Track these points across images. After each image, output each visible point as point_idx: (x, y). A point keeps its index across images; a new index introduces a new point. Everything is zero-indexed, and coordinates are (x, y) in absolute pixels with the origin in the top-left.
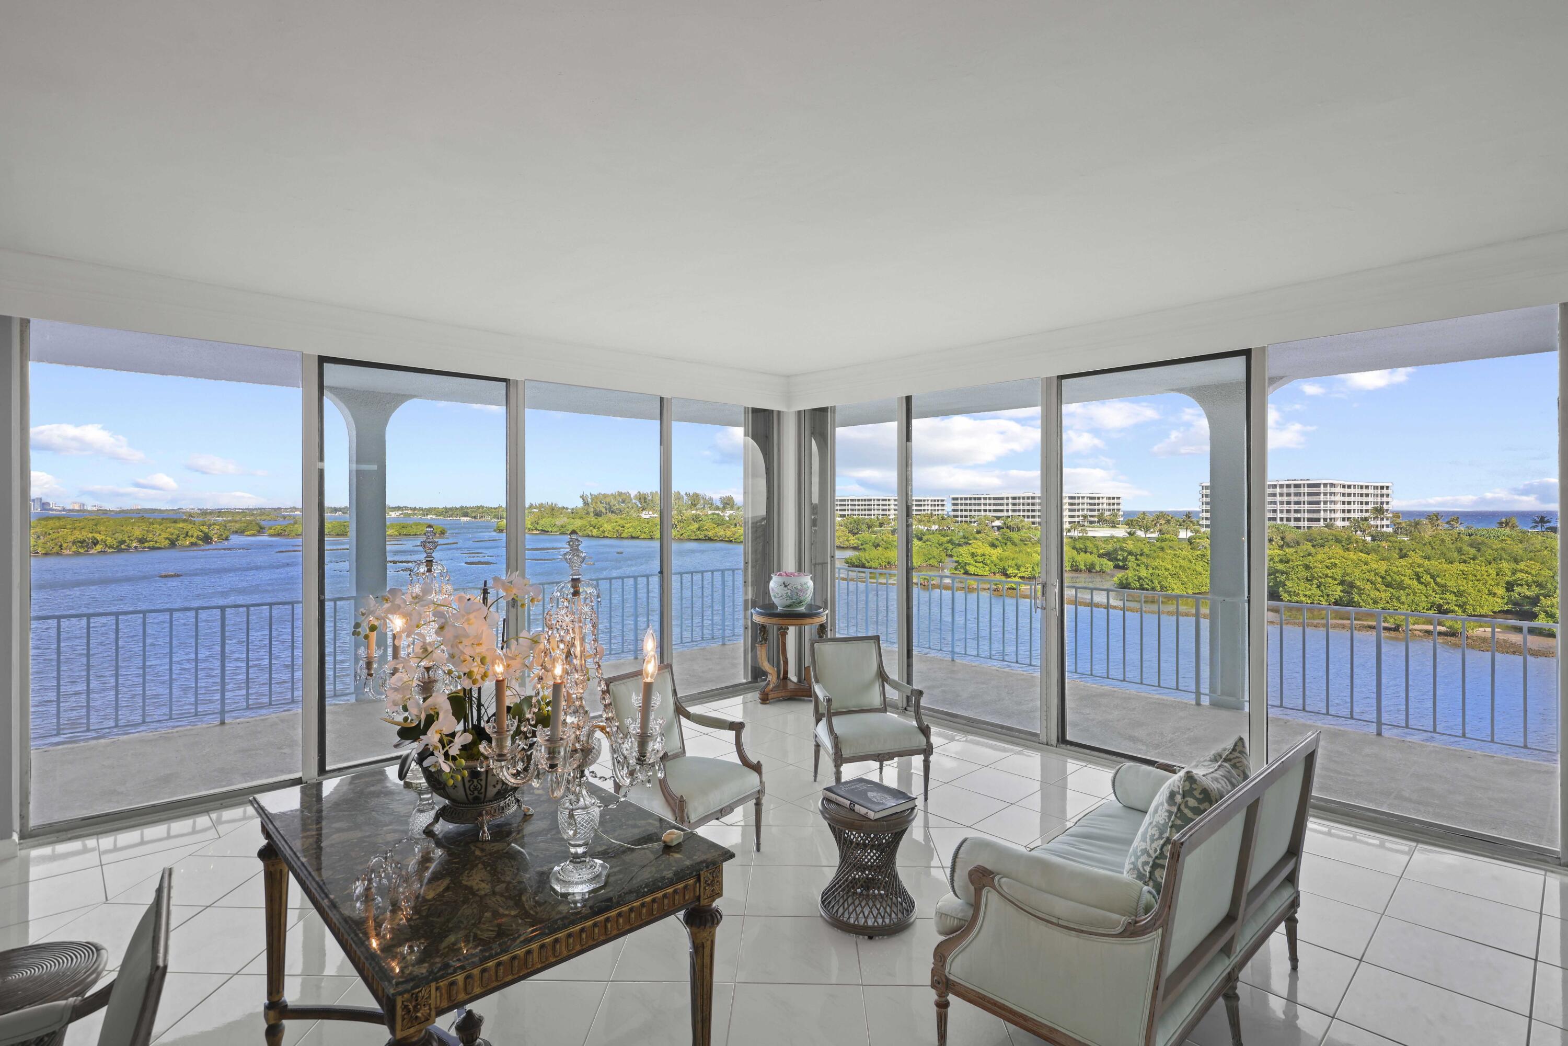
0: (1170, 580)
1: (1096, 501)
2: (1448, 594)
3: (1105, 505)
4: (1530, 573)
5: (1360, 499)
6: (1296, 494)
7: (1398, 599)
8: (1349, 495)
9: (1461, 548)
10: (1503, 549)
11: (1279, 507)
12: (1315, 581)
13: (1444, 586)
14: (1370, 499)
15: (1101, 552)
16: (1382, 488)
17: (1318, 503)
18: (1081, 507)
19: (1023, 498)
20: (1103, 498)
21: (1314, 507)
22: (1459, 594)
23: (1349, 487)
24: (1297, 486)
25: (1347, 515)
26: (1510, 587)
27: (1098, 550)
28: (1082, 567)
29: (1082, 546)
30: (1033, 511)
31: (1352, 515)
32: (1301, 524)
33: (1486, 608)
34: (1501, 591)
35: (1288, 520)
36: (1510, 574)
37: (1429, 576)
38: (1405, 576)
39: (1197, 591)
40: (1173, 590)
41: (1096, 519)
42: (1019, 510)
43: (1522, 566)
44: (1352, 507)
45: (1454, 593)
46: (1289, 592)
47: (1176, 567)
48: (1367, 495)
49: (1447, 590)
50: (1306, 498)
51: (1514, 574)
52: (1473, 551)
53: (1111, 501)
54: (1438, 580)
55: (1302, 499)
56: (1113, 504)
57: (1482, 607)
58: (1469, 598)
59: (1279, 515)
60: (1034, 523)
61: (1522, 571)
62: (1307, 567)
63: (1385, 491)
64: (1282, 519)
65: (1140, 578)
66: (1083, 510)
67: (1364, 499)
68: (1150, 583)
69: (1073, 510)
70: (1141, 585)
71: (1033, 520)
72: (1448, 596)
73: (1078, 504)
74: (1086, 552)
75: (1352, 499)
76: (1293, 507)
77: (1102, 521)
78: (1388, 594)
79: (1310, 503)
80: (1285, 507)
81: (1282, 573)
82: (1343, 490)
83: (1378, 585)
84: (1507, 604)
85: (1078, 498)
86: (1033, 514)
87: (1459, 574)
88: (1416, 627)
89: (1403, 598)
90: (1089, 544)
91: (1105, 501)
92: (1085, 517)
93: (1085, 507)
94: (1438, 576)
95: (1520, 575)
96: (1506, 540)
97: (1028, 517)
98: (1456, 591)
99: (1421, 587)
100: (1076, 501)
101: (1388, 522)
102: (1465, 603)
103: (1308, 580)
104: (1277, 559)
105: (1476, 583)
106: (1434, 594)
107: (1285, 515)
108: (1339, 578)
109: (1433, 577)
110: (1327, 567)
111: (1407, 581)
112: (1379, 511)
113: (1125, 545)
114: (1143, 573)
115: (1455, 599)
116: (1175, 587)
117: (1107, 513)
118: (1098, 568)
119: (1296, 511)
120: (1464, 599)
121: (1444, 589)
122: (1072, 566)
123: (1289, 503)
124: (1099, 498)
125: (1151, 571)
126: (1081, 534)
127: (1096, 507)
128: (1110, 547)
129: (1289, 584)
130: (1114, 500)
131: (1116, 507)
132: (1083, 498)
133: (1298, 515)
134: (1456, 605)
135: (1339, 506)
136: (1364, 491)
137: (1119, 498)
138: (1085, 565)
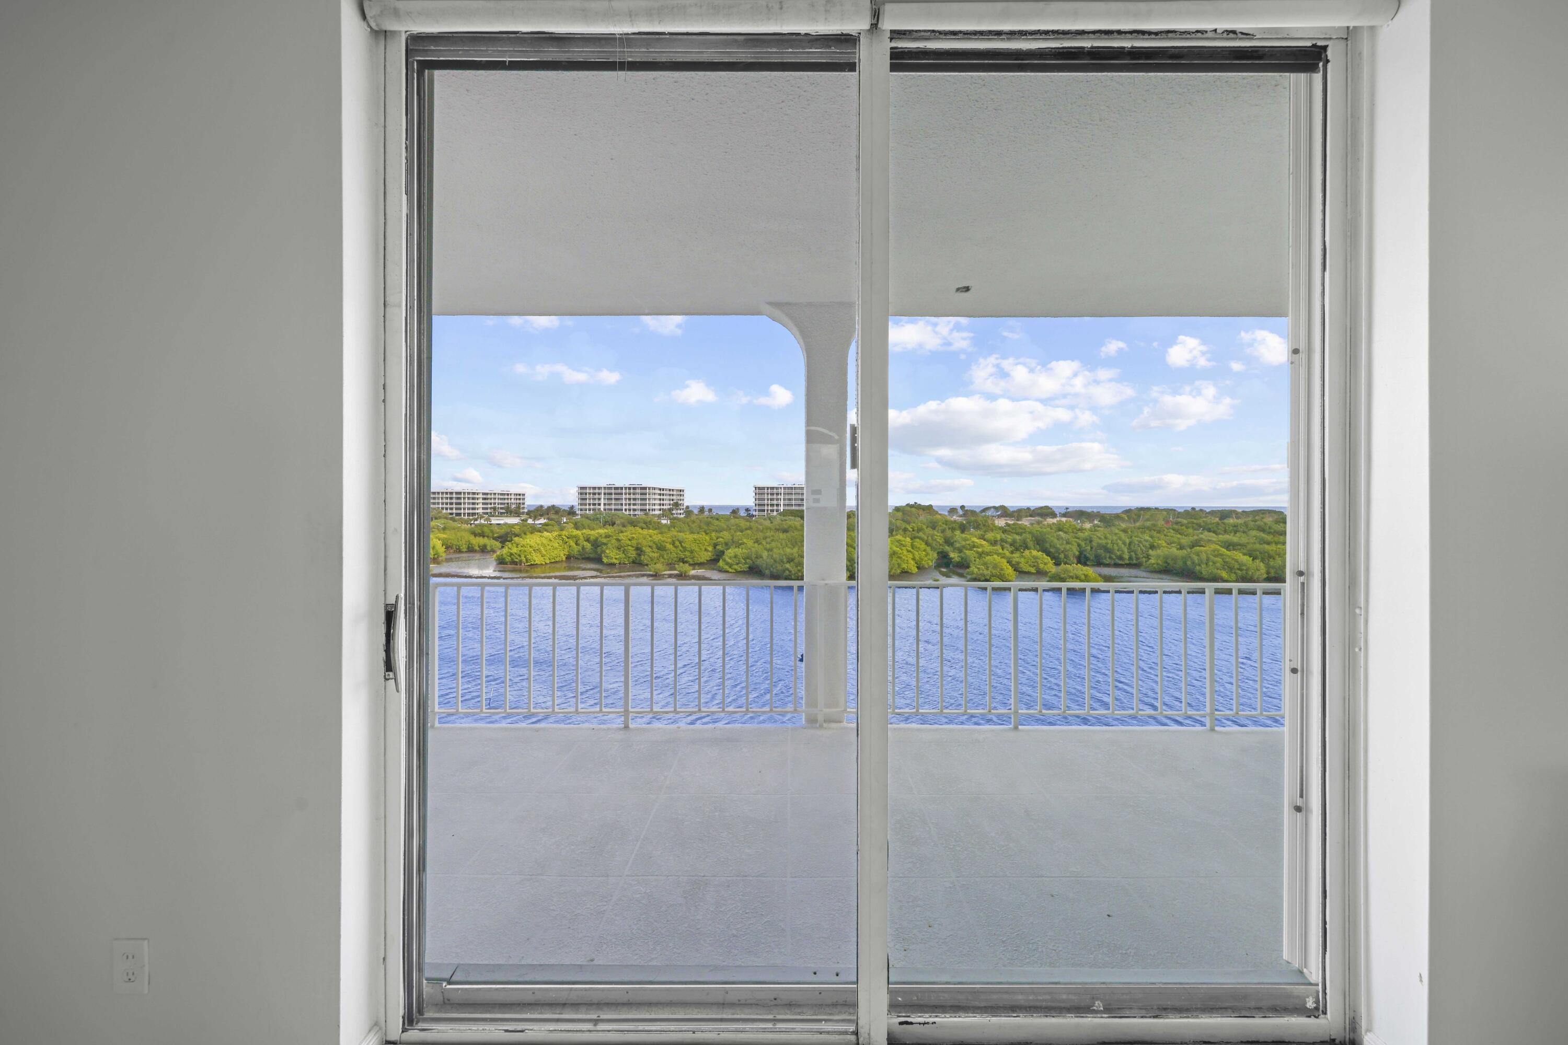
0: (534, 554)
1: (506, 497)
3: (513, 500)
5: (669, 497)
6: (634, 494)
7: (663, 557)
8: (663, 495)
11: (624, 502)
12: (622, 549)
14: (674, 497)
15: (495, 535)
16: (680, 491)
17: (645, 499)
18: (493, 501)
19: (442, 493)
20: (511, 494)
21: (643, 502)
22: (692, 552)
23: (663, 490)
24: (634, 488)
25: (662, 507)
26: (715, 545)
27: (493, 534)
28: (477, 548)
29: (480, 531)
30: (451, 504)
31: (665, 507)
32: (636, 513)
34: (710, 549)
35: (630, 510)
38: (667, 543)
39: (553, 561)
40: (535, 561)
41: (504, 511)
42: (438, 503)
44: (665, 502)
46: (607, 557)
47: (538, 545)
48: (673, 495)
49: (686, 550)
50: (639, 496)
51: (717, 539)
53: (518, 497)
55: (637, 496)
56: (520, 499)
59: (624, 507)
60: (451, 514)
62: (618, 540)
63: (682, 493)
64: (626, 510)
65: (511, 554)
66: (495, 503)
67: (671, 497)
68: (518, 557)
69: (487, 504)
70: (512, 559)
71: (450, 511)
73: (491, 499)
74: (484, 536)
75: (665, 497)
76: (632, 502)
77: (509, 512)
78: (658, 554)
79: (642, 499)
80: (628, 502)
81: (605, 544)
82: (659, 492)
83: (654, 550)
85: (491, 494)
86: (451, 506)
87: (692, 540)
88: (666, 572)
89: (665, 556)
90: (486, 529)
91: (513, 497)
92: (494, 509)
93: (497, 501)
97: (447, 509)
99: (674, 549)
100: (489, 496)
101: (682, 511)
102: (694, 557)
103: (619, 549)
104: (603, 536)
106: (680, 553)
107: (627, 507)
108: (635, 545)
109: (680, 543)
110: (629, 540)
111: (669, 546)
112: (677, 505)
113: (513, 530)
114: (514, 550)
116: (536, 559)
117: (513, 506)
118: (489, 548)
119: (634, 504)
121: (685, 549)
122: (469, 547)
123: (630, 499)
124: (508, 494)
125: (520, 548)
126: (486, 522)
127: (506, 501)
128: (503, 531)
129: (607, 551)
130: (520, 496)
131: (521, 501)
132: (495, 494)
133: (635, 507)
135: (657, 502)
136: (671, 493)
137: (524, 495)
138: (479, 547)
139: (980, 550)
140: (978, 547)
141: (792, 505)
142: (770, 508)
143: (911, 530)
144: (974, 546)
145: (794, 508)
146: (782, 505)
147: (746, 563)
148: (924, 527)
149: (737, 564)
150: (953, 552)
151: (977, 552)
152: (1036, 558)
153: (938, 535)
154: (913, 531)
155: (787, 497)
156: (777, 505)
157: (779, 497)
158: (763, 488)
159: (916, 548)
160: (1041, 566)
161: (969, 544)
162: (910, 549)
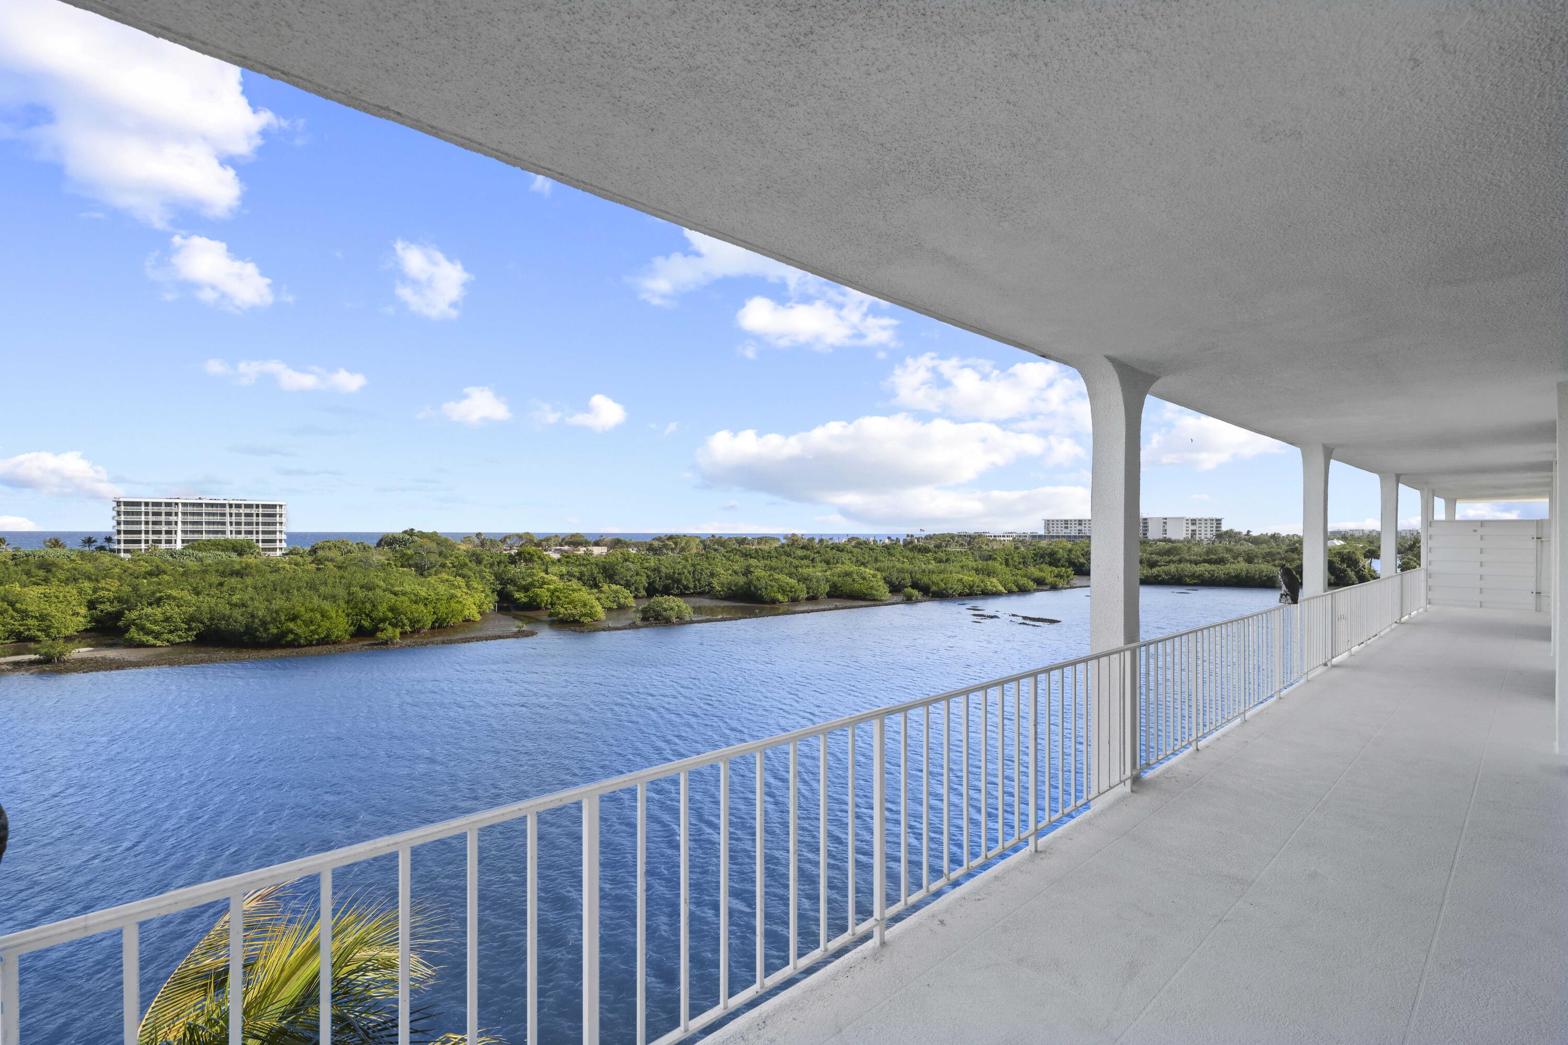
2: (29, 620)
4: (110, 591)
9: (30, 570)
10: (75, 569)
13: (25, 611)
22: (42, 618)
26: (91, 605)
33: (70, 629)
34: (83, 611)
36: (91, 592)
37: (6, 603)
43: (102, 584)
45: (36, 617)
49: (27, 615)
51: (95, 591)
52: (42, 573)
54: (18, 605)
57: (67, 628)
58: (53, 621)
61: (103, 589)
72: (30, 622)
84: (89, 622)
87: (40, 598)
94: (17, 602)
95: (101, 593)
96: (75, 561)
98: (38, 615)
102: (49, 627)
105: (59, 605)
115: (37, 623)
120: (47, 623)
121: (25, 614)
134: (38, 630)
139: (552, 587)
140: (548, 584)
141: (201, 532)
142: (151, 537)
143: (450, 565)
144: (544, 583)
145: (205, 537)
146: (179, 533)
147: (190, 629)
148: (468, 561)
149: (171, 632)
150: (517, 591)
151: (548, 590)
152: (616, 592)
153: (488, 570)
154: (454, 567)
155: (190, 518)
156: (168, 532)
157: (173, 518)
158: (138, 504)
159: (473, 588)
160: (622, 601)
161: (538, 581)
162: (466, 590)
